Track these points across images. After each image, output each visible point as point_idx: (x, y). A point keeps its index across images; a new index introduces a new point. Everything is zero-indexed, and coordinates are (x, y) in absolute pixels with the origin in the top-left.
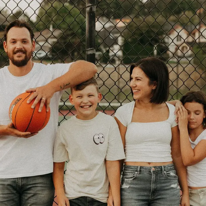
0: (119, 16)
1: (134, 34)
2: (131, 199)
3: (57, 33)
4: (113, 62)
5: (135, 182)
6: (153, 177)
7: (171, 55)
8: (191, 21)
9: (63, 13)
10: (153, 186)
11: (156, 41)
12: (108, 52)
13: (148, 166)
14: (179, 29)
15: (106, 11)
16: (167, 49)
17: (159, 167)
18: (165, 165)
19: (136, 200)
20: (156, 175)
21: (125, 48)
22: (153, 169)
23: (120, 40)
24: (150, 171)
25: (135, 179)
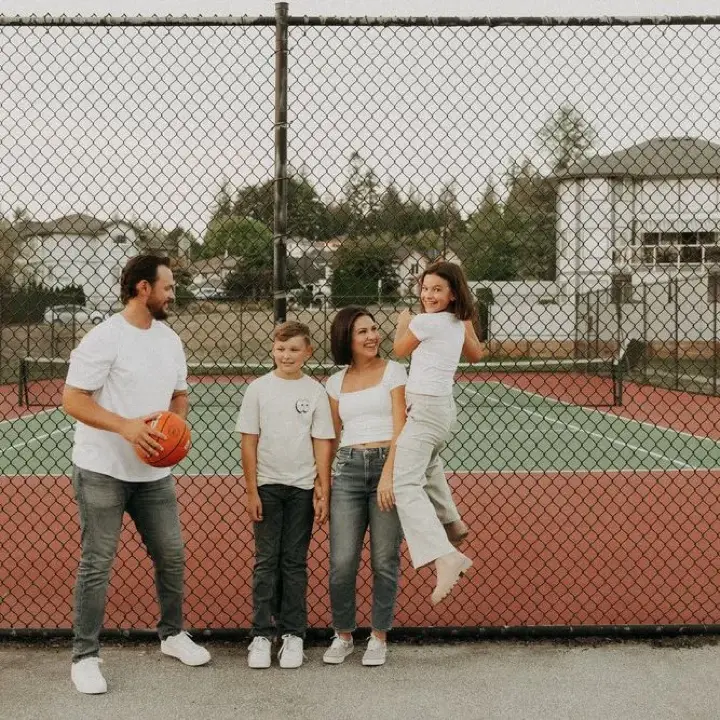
0: (326, 237)
1: (348, 263)
2: (342, 490)
3: (231, 262)
4: (318, 303)
5: (347, 468)
6: (367, 462)
7: (402, 294)
8: (433, 245)
9: (244, 231)
10: (367, 474)
11: (383, 273)
12: (311, 288)
13: (362, 447)
14: (417, 255)
15: (307, 229)
16: (397, 285)
17: (375, 450)
18: (383, 446)
19: (346, 491)
20: (371, 461)
21: (336, 283)
22: (366, 452)
23: (328, 272)
24: (362, 455)
25: (347, 464)
